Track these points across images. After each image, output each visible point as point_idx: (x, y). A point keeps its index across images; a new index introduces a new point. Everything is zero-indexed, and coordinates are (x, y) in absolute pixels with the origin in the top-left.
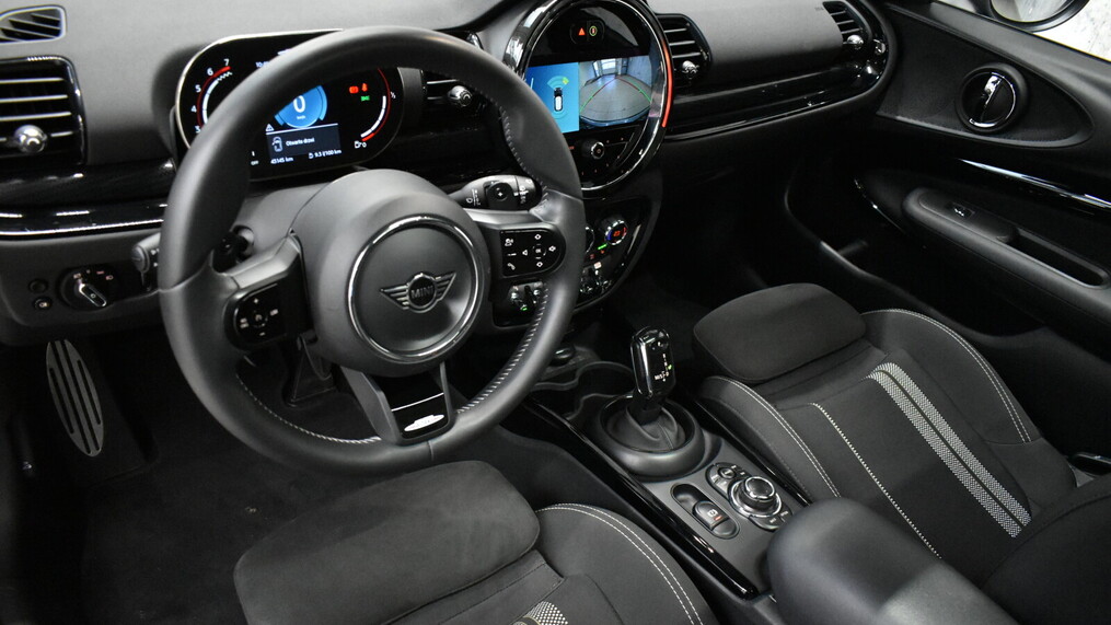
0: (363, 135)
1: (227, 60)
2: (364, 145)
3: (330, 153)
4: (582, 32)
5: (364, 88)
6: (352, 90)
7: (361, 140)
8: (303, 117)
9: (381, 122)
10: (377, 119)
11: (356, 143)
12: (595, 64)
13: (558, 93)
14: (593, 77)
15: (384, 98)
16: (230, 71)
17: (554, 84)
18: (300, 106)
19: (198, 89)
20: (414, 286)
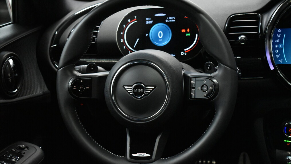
0: (185, 50)
1: (136, 17)
2: (186, 54)
5: (188, 30)
6: (183, 31)
7: (184, 52)
8: (161, 40)
9: (194, 45)
10: (192, 44)
11: (182, 52)
15: (197, 35)
16: (136, 21)
18: (160, 35)
19: (124, 26)
20: (135, 88)
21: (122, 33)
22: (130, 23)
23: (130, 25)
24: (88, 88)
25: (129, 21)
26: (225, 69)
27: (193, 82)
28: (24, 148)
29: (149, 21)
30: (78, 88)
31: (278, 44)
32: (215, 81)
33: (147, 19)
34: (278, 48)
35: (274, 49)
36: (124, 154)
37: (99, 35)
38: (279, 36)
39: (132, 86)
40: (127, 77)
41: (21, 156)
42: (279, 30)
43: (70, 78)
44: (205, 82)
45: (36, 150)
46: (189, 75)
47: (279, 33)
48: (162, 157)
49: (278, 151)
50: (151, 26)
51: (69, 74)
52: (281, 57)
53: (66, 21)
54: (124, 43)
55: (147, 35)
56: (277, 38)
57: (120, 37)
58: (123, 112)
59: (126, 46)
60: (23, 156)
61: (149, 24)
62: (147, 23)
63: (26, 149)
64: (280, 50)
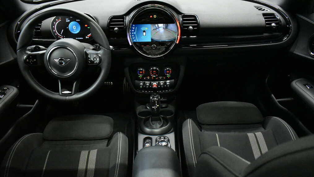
0: (88, 35)
1: (60, 18)
2: (88, 38)
3: (81, 38)
4: (151, 17)
6: (86, 26)
7: (87, 36)
8: (75, 30)
12: (156, 25)
13: (144, 31)
14: (155, 28)
16: (60, 20)
17: (143, 29)
18: (74, 28)
19: (55, 23)
20: (60, 60)
21: (54, 27)
22: (57, 21)
23: (58, 22)
24: (35, 60)
25: (57, 20)
26: (105, 50)
27: (89, 56)
28: (7, 90)
29: (68, 20)
30: (29, 60)
31: (133, 32)
32: (100, 55)
33: (66, 19)
34: (133, 34)
35: (131, 34)
36: (58, 92)
37: (42, 26)
38: (134, 28)
39: (58, 59)
40: (56, 53)
41: (5, 94)
42: (134, 25)
43: (24, 55)
44: (95, 56)
45: (14, 90)
46: (88, 52)
47: (133, 27)
48: (78, 92)
49: (136, 81)
50: (69, 23)
51: (24, 53)
52: (135, 39)
53: (23, 17)
54: (55, 32)
55: (67, 28)
56: (133, 29)
57: (53, 29)
58: (55, 72)
59: (57, 33)
60: (6, 94)
61: (68, 22)
62: (67, 21)
63: (8, 90)
64: (135, 35)
